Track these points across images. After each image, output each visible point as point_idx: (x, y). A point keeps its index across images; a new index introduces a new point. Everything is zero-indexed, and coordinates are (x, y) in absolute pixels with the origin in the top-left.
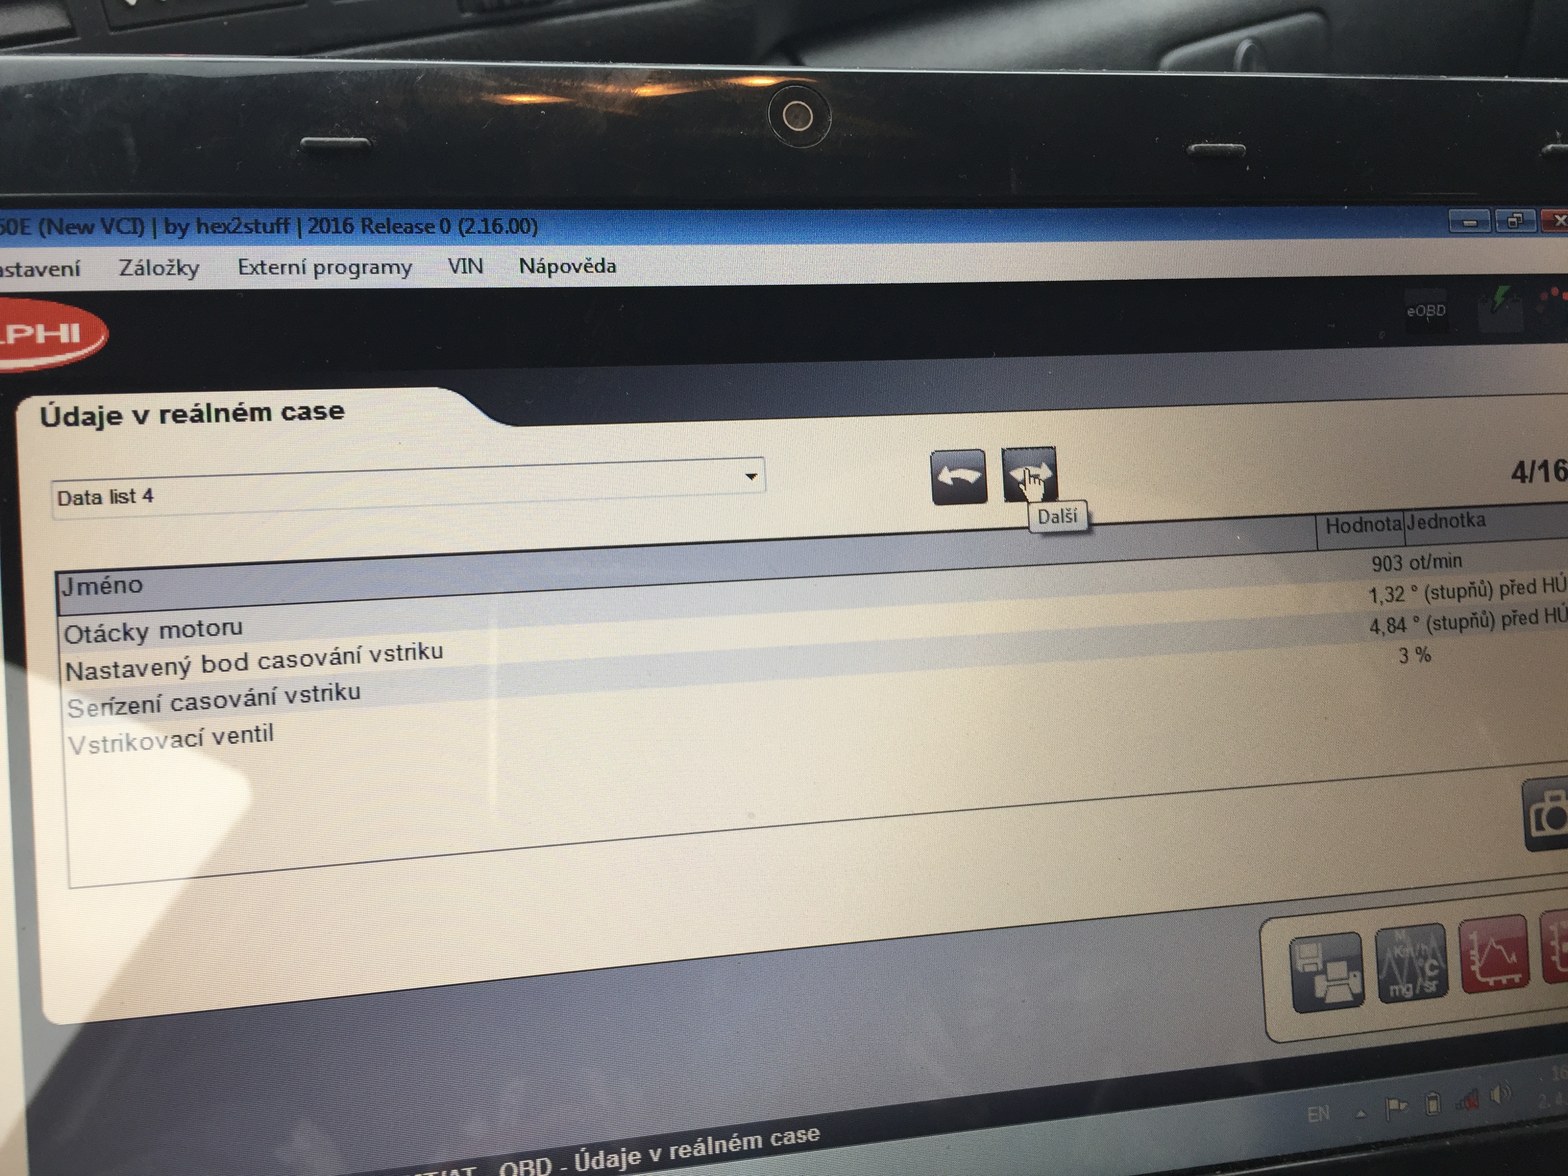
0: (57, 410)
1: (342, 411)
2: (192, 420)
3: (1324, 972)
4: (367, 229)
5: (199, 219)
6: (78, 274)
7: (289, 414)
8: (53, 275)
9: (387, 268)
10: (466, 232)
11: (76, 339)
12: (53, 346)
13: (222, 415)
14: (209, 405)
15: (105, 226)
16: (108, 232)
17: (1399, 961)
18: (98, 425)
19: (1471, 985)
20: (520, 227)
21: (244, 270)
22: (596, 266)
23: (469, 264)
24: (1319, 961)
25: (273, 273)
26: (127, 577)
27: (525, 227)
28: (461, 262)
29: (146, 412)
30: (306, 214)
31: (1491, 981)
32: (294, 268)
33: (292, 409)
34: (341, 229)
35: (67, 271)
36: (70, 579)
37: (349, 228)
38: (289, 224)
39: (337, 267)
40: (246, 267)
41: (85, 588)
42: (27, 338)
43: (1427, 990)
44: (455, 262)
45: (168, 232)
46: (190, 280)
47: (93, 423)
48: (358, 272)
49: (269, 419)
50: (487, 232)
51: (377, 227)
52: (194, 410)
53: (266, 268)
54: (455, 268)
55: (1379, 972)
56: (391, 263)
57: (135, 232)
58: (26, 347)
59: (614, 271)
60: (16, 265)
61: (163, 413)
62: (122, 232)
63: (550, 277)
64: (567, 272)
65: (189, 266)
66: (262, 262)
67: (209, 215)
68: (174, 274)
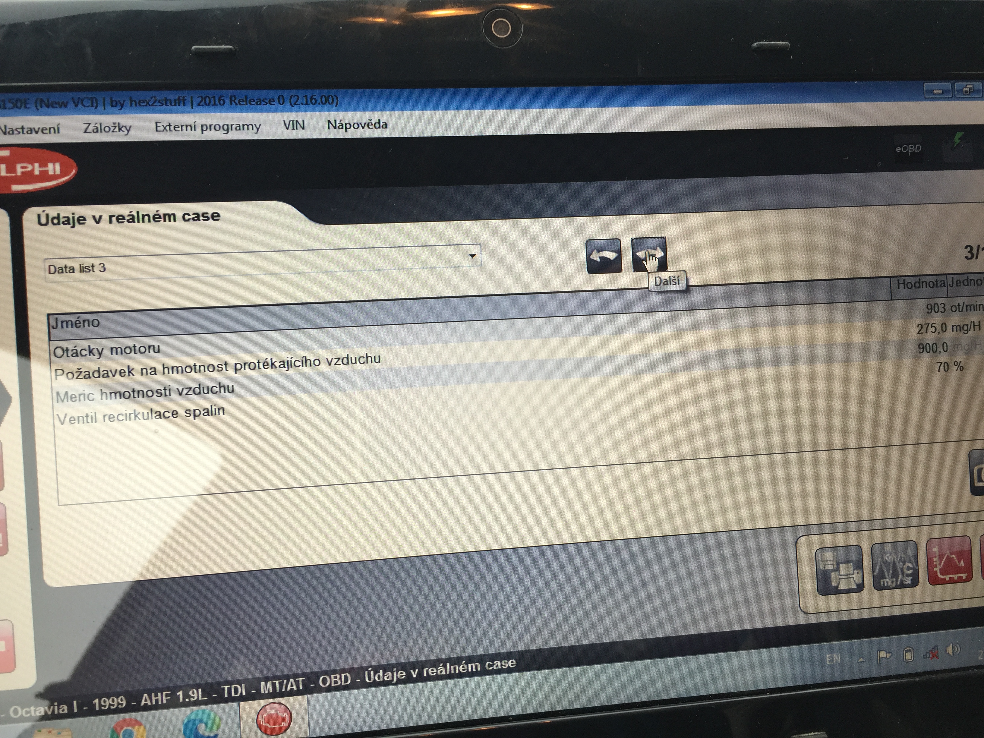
0: (47, 215)
1: (219, 215)
2: (128, 221)
3: (838, 569)
4: (233, 103)
5: (131, 97)
6: (58, 132)
7: (187, 217)
8: (43, 133)
9: (246, 127)
10: (294, 105)
11: (58, 172)
12: (44, 177)
13: (146, 218)
14: (138, 212)
15: (74, 102)
16: (76, 106)
17: (887, 564)
18: (72, 225)
19: (934, 580)
20: (327, 101)
21: (159, 129)
22: (375, 124)
23: (296, 124)
24: (835, 563)
25: (176, 131)
26: (90, 317)
27: (331, 101)
28: (291, 122)
29: (101, 217)
30: (196, 93)
31: (947, 578)
32: (189, 128)
33: (189, 215)
34: (217, 103)
35: (52, 130)
36: (56, 319)
37: (222, 102)
38: (186, 100)
39: (215, 126)
40: (160, 127)
41: (65, 324)
42: (29, 171)
43: (905, 583)
44: (287, 123)
45: (112, 106)
46: (126, 135)
47: (69, 224)
48: (228, 130)
49: (175, 220)
50: (307, 104)
51: (239, 102)
52: (129, 216)
53: (172, 128)
54: (287, 126)
55: (873, 571)
56: (248, 123)
57: (92, 106)
58: (28, 177)
59: (386, 127)
60: (21, 127)
61: (111, 217)
62: (85, 106)
63: (346, 131)
64: (357, 128)
65: (126, 127)
66: (169, 124)
67: (137, 95)
68: (116, 132)
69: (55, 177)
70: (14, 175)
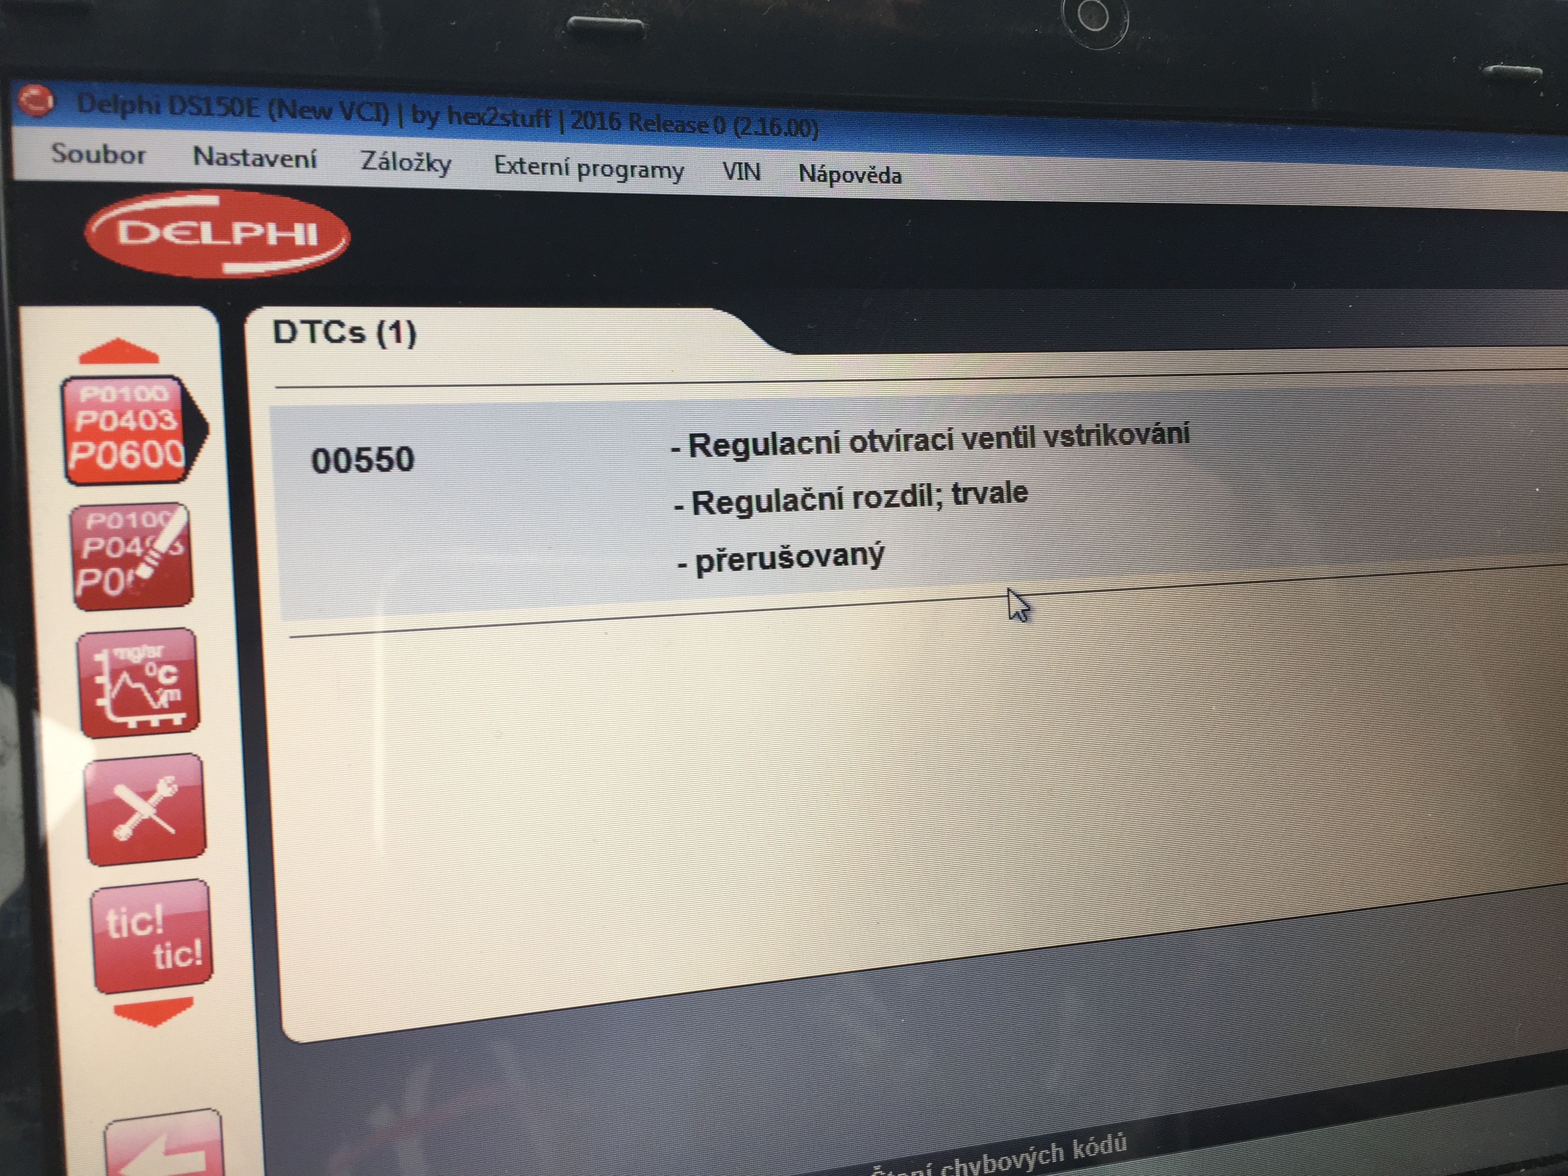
4: (636, 128)
5: (450, 107)
6: (314, 166)
8: (285, 165)
9: (657, 171)
10: (743, 134)
11: (313, 241)
12: (287, 249)
15: (344, 110)
16: (348, 117)
20: (799, 129)
21: (502, 168)
22: (880, 175)
23: (745, 170)
25: (533, 173)
27: (805, 129)
28: (737, 166)
30: (567, 105)
32: (556, 168)
34: (607, 125)
35: (302, 161)
37: (615, 124)
38: (550, 117)
39: (603, 168)
40: (503, 164)
44: (730, 167)
45: (415, 120)
46: (441, 177)
48: (626, 175)
50: (764, 133)
51: (646, 125)
53: (526, 168)
54: (730, 173)
56: (662, 165)
57: (378, 119)
58: (256, 249)
59: (900, 182)
60: (241, 152)
62: (363, 119)
63: (831, 186)
64: (849, 182)
65: (440, 161)
66: (521, 159)
67: (461, 103)
68: (423, 170)
69: (306, 250)
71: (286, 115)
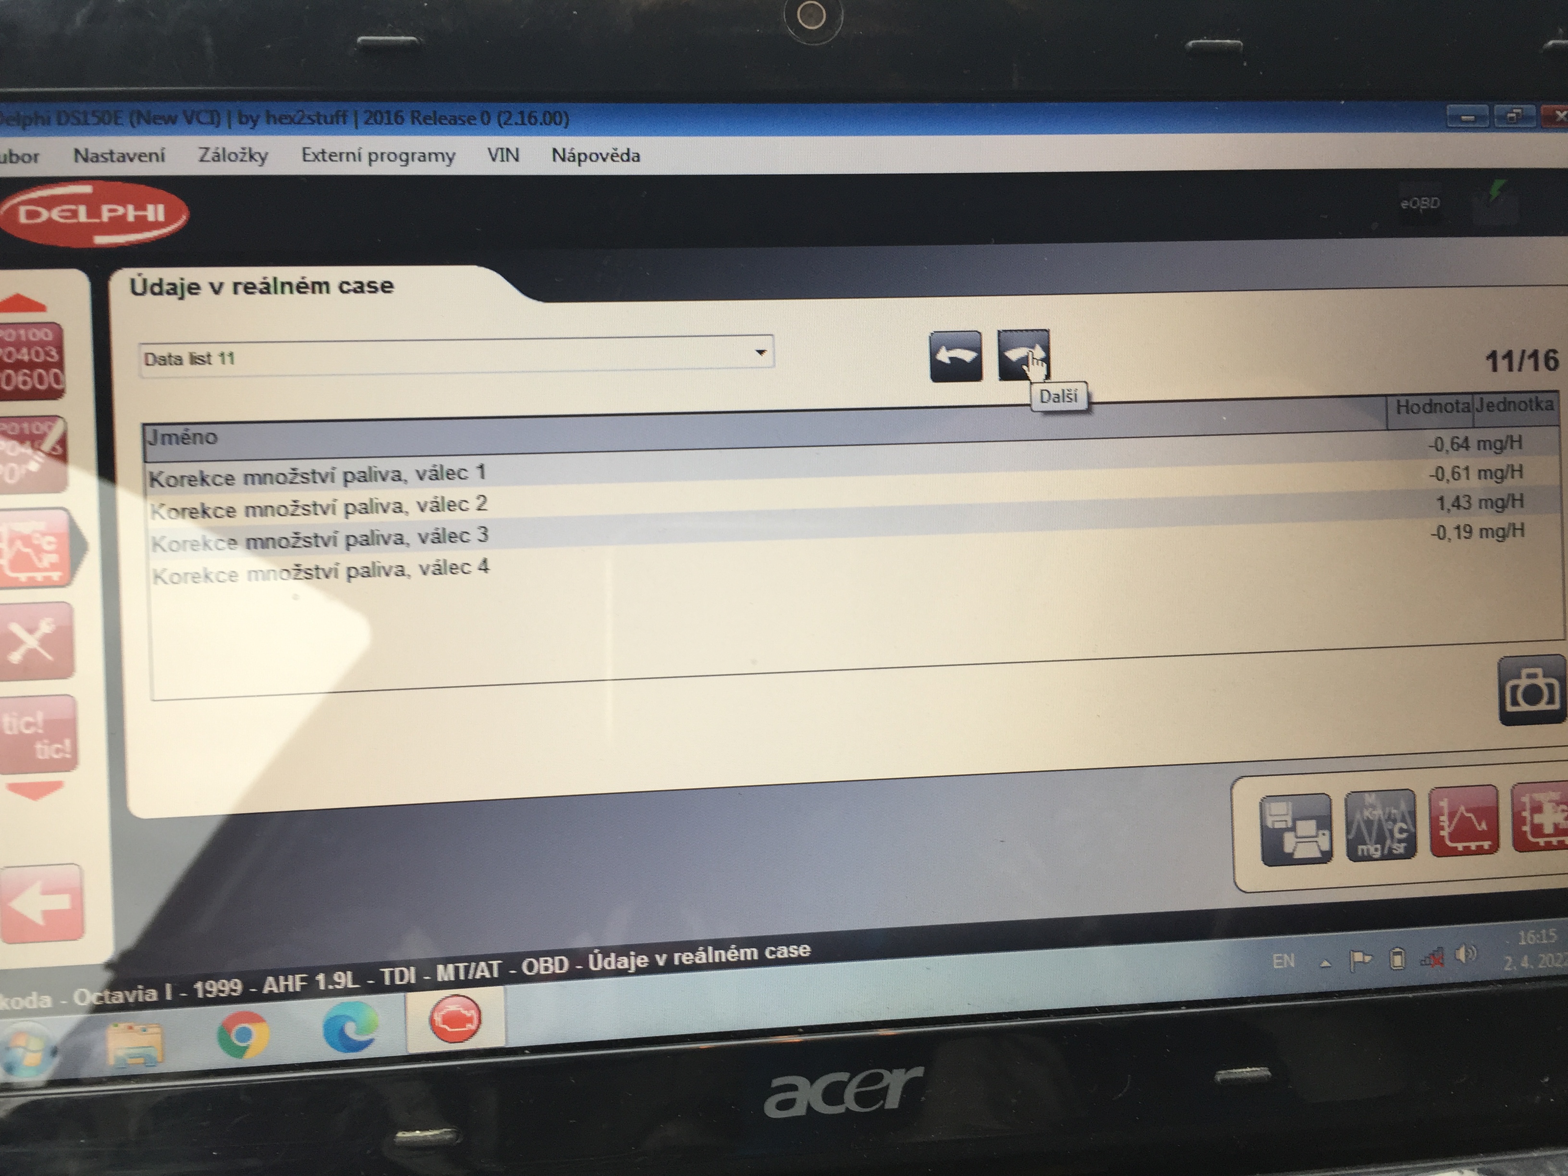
0: (145, 281)
1: (391, 286)
2: (261, 292)
3: (1293, 829)
4: (416, 121)
5: (268, 111)
6: (163, 160)
7: (345, 287)
8: (141, 161)
9: (433, 156)
10: (504, 125)
11: (161, 218)
12: (142, 224)
13: (287, 288)
14: (275, 279)
15: (186, 117)
16: (189, 122)
17: (1369, 823)
18: (180, 295)
19: (1439, 849)
20: (553, 119)
21: (308, 158)
22: (622, 155)
23: (507, 153)
24: (1289, 819)
25: (332, 161)
26: (204, 430)
27: (558, 119)
28: (500, 151)
29: (221, 284)
30: (361, 107)
31: (1460, 846)
32: (351, 156)
33: (348, 283)
34: (393, 121)
35: (154, 157)
36: (155, 431)
37: (399, 120)
38: (347, 116)
39: (388, 155)
40: (309, 154)
41: (169, 438)
42: (119, 216)
43: (1395, 852)
44: (493, 152)
45: (241, 123)
46: (260, 166)
47: (175, 293)
48: (407, 161)
49: (328, 292)
50: (523, 124)
51: (425, 119)
52: (263, 283)
53: (327, 157)
54: (494, 156)
55: (1348, 832)
56: (436, 151)
57: (212, 123)
58: (118, 225)
59: (638, 160)
60: (109, 152)
61: (236, 285)
62: (202, 123)
63: (579, 165)
64: (595, 161)
65: (259, 154)
66: (323, 150)
67: (278, 108)
68: (246, 161)
69: (156, 225)
70: (97, 221)
71: (142, 121)
